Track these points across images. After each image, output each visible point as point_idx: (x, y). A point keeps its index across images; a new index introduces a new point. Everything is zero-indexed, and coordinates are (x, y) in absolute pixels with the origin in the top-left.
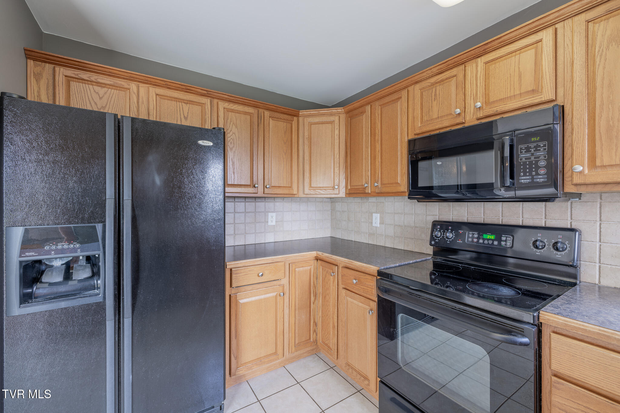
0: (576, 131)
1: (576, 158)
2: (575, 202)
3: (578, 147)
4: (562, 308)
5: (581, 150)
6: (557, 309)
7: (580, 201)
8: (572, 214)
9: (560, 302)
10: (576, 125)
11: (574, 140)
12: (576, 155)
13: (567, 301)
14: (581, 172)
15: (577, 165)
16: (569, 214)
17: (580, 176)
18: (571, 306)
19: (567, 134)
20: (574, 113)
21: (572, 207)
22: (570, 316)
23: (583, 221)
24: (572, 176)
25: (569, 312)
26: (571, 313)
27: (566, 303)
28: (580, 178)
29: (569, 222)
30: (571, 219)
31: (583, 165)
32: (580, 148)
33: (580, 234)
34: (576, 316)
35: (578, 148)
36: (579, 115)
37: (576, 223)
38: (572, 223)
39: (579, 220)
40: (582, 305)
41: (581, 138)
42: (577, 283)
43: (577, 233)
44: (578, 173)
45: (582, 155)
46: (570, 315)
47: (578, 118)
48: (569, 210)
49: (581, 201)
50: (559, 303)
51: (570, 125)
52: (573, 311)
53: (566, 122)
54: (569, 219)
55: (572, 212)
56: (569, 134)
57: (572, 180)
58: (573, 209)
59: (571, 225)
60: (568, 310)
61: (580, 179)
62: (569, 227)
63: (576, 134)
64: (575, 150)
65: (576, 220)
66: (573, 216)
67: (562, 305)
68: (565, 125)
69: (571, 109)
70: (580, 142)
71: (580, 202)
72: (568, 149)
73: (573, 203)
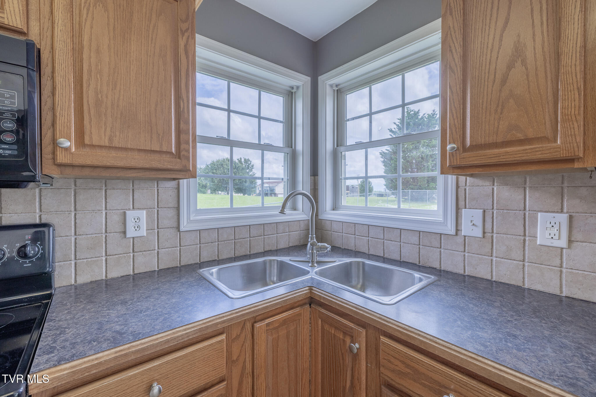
0: (60, 93)
1: (59, 129)
2: (45, 189)
3: (62, 114)
4: (58, 348)
5: (66, 120)
6: (53, 355)
7: (51, 187)
8: (42, 204)
9: (49, 336)
10: (59, 84)
11: (57, 103)
12: (60, 124)
13: (57, 329)
14: (67, 149)
15: (62, 138)
16: (37, 204)
17: (66, 155)
18: (68, 336)
19: (46, 93)
20: (56, 67)
21: (42, 195)
22: (76, 355)
23: (55, 213)
24: (54, 153)
25: (71, 349)
26: (74, 348)
27: (58, 333)
28: (66, 157)
29: (38, 216)
30: (41, 211)
31: (70, 140)
32: (65, 116)
33: (54, 230)
34: (82, 349)
35: (62, 116)
36: (63, 71)
37: (46, 215)
38: (42, 216)
39: (50, 212)
40: (78, 326)
41: (66, 104)
42: (52, 293)
43: (51, 229)
44: (63, 149)
45: (67, 126)
46: (74, 352)
47: (62, 75)
48: (37, 200)
49: (53, 187)
50: (49, 339)
51: (49, 80)
52: (75, 343)
53: (44, 75)
54: (38, 211)
55: (42, 201)
56: (49, 94)
57: (54, 159)
58: (42, 198)
59: (40, 219)
60: (68, 344)
61: (66, 159)
62: (38, 221)
63: (60, 96)
64: (58, 118)
65: (47, 212)
66: (42, 207)
67: (55, 342)
68: (42, 78)
69: (50, 59)
70: (65, 108)
71: (51, 189)
72: (48, 114)
73: (42, 190)
